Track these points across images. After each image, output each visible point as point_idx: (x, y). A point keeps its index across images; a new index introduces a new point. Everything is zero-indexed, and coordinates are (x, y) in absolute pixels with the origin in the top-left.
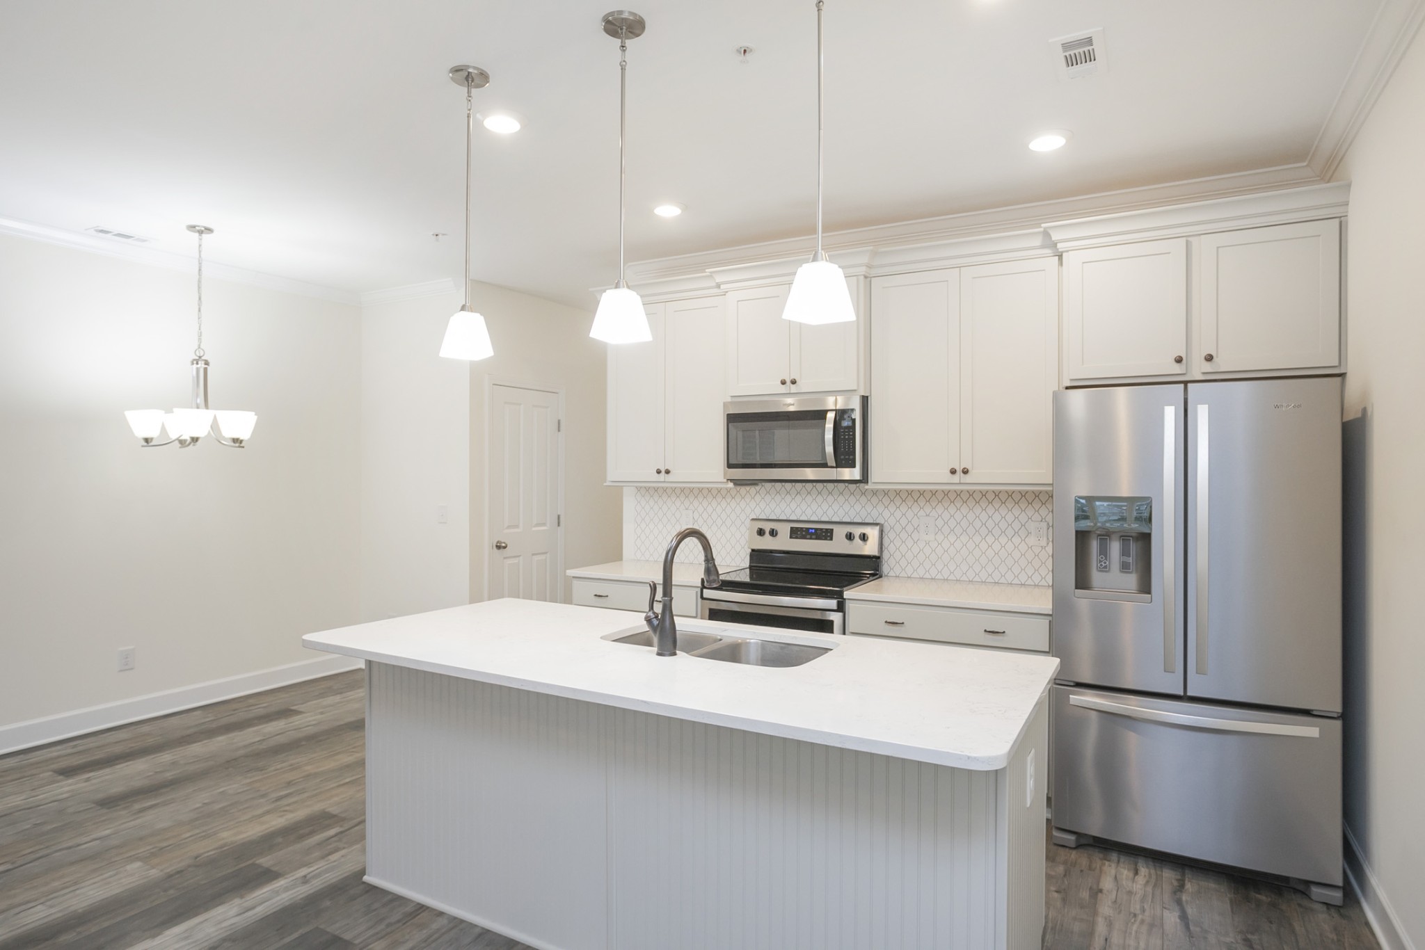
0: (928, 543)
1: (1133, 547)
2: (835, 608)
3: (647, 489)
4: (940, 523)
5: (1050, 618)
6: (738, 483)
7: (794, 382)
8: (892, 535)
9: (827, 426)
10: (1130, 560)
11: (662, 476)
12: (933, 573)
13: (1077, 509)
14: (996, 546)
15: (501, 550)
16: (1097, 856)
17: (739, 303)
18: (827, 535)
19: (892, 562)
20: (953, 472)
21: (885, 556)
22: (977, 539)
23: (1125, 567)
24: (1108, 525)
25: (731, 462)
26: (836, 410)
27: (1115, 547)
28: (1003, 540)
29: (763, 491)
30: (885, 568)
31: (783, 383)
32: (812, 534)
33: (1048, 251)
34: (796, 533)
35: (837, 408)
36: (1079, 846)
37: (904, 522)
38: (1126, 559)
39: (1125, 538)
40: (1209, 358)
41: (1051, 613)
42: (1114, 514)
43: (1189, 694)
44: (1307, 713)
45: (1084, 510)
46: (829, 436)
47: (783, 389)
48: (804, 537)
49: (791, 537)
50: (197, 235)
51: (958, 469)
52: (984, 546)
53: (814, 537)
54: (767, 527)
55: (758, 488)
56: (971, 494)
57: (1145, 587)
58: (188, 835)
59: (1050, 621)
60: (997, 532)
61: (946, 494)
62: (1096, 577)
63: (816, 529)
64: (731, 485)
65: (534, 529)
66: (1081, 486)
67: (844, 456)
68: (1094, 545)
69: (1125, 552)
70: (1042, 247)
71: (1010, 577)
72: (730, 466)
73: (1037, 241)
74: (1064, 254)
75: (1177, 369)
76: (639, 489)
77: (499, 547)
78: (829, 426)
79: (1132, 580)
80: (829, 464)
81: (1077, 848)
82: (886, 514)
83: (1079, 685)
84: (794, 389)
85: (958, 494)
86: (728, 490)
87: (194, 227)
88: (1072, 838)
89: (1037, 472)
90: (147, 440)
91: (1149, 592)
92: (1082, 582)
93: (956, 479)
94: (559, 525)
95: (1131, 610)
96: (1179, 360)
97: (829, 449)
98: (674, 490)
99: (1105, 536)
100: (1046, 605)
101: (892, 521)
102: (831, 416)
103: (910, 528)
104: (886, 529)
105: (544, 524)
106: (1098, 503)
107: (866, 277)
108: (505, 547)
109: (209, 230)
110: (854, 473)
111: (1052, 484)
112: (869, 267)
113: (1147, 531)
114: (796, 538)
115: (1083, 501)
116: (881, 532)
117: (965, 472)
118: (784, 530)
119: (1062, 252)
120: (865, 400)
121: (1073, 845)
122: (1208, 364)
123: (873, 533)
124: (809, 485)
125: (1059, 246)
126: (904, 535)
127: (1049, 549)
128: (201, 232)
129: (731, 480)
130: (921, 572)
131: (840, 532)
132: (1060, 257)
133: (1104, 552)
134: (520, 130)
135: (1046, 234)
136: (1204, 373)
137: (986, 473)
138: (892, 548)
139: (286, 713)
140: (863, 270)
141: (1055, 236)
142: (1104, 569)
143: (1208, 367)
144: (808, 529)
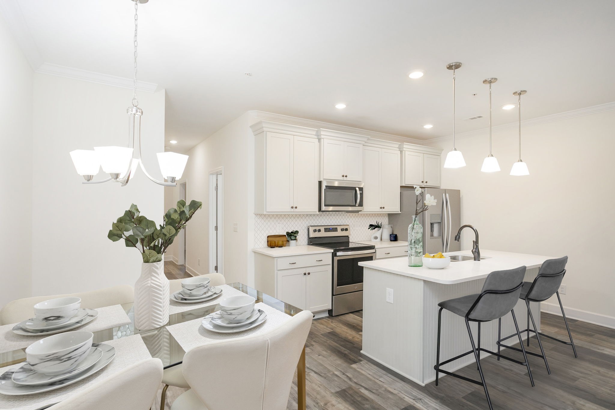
7: (346, 176)
8: (351, 228)
11: (294, 210)
18: (335, 230)
20: (381, 208)
26: (358, 187)
31: (343, 176)
32: (331, 230)
34: (326, 230)
40: (426, 182)
47: (342, 179)
48: (329, 231)
49: (325, 232)
53: (332, 231)
54: (317, 228)
57: (440, 235)
63: (332, 228)
70: (398, 148)
72: (325, 205)
76: (257, 216)
80: (356, 205)
84: (345, 178)
86: (318, 215)
93: (381, 210)
96: (423, 182)
101: (351, 224)
102: (357, 189)
110: (362, 209)
113: (440, 222)
114: (327, 232)
117: (384, 208)
118: (322, 229)
125: (404, 149)
131: (339, 229)
134: (422, 76)
144: (330, 228)
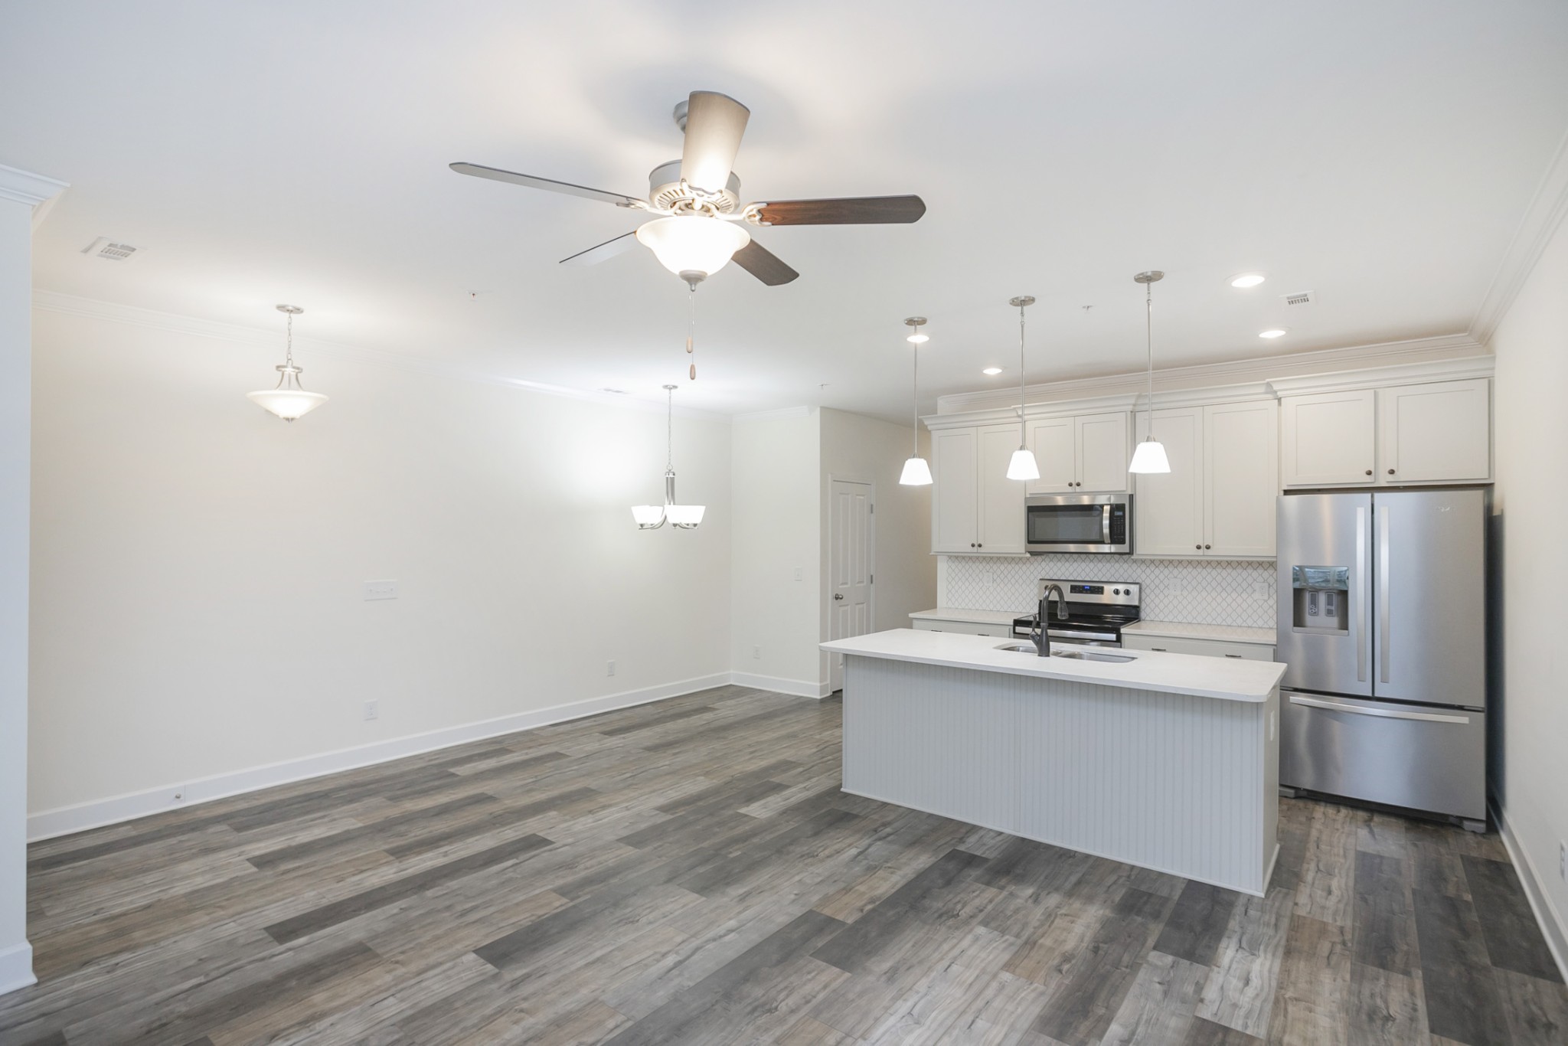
0: (1175, 597)
1: (1335, 599)
2: (1115, 639)
3: (957, 557)
4: (1185, 582)
5: (1275, 647)
6: (1033, 554)
7: (1078, 485)
8: (1148, 591)
9: (1104, 515)
10: (1333, 608)
11: (975, 549)
12: (1180, 618)
13: (1294, 574)
14: (1229, 600)
15: (839, 600)
16: (1311, 805)
17: (1037, 429)
18: (1099, 590)
19: (1148, 610)
20: (1199, 547)
21: (1143, 606)
22: (1214, 594)
23: (1329, 613)
24: (1317, 585)
25: (1030, 540)
26: (1110, 505)
27: (1322, 598)
28: (1234, 595)
29: (1047, 559)
30: (1143, 615)
31: (1071, 485)
32: (1087, 590)
33: (1270, 396)
34: (1075, 589)
35: (1112, 502)
36: (1297, 797)
37: (1157, 582)
38: (1330, 607)
39: (1329, 593)
40: (1392, 472)
41: (1275, 643)
42: (1321, 578)
43: (1376, 695)
44: (1461, 708)
45: (1298, 574)
46: (1106, 522)
47: (1070, 489)
48: (1082, 592)
49: (1071, 592)
50: (668, 390)
51: (1202, 545)
52: (1219, 599)
53: (1088, 592)
55: (1043, 557)
56: (1209, 563)
57: (1344, 625)
58: (716, 766)
59: (1274, 650)
60: (1229, 589)
61: (1190, 562)
62: (1309, 619)
63: (1090, 587)
64: (1028, 555)
65: (857, 585)
66: (1294, 559)
67: (1117, 536)
68: (1307, 597)
69: (1329, 603)
70: (1266, 393)
71: (1239, 621)
72: (1030, 542)
73: (1262, 389)
74: (1282, 399)
75: (1368, 479)
76: (950, 557)
77: (837, 598)
78: (1106, 515)
79: (1334, 621)
80: (1106, 542)
81: (1294, 798)
82: (1144, 576)
83: (1296, 690)
84: (1078, 489)
85: (1199, 563)
86: (1028, 559)
87: (667, 386)
88: (1292, 791)
89: (1264, 548)
90: (642, 525)
91: (1346, 628)
92: (1298, 621)
93: (1200, 552)
94: (872, 582)
95: (1333, 640)
96: (1369, 473)
97: (1106, 531)
98: (984, 558)
99: (1315, 591)
100: (1272, 638)
101: (1148, 581)
102: (1107, 508)
103: (1162, 586)
104: (1144, 587)
105: (862, 582)
106: (1307, 570)
107: (1132, 412)
108: (841, 599)
109: (675, 387)
110: (1125, 548)
111: (1276, 557)
112: (1134, 405)
113: (1346, 589)
114: (1075, 592)
115: (1297, 569)
116: (1140, 589)
117: (1208, 547)
118: (1067, 587)
119: (1281, 398)
120: (1131, 497)
121: (1292, 795)
122: (1391, 476)
123: (1134, 589)
124: (1092, 556)
125: (1279, 393)
126: (1157, 591)
127: (1272, 602)
128: (670, 389)
129: (1029, 552)
130: (1171, 618)
131: (1109, 589)
132: (1279, 400)
133: (1314, 602)
135: (1269, 385)
136: (1388, 482)
137: (1223, 549)
138: (1148, 600)
139: (705, 709)
140: (1130, 408)
141: (1276, 387)
142: (1315, 614)
143: (1391, 478)
144: (1084, 586)
